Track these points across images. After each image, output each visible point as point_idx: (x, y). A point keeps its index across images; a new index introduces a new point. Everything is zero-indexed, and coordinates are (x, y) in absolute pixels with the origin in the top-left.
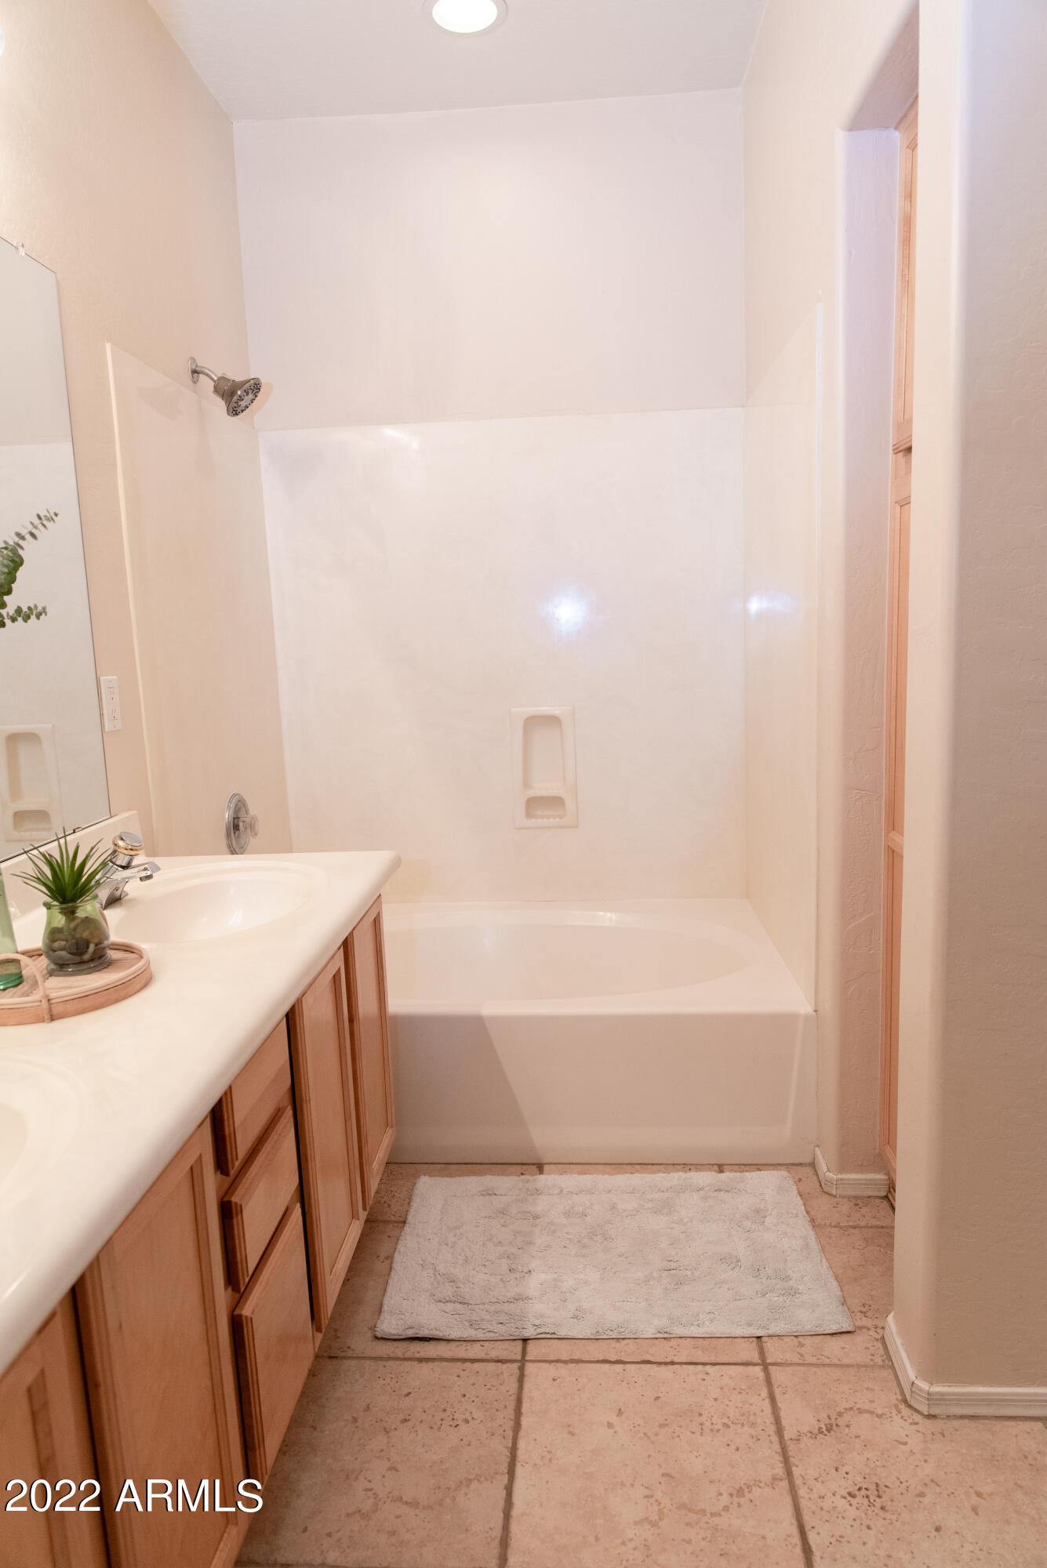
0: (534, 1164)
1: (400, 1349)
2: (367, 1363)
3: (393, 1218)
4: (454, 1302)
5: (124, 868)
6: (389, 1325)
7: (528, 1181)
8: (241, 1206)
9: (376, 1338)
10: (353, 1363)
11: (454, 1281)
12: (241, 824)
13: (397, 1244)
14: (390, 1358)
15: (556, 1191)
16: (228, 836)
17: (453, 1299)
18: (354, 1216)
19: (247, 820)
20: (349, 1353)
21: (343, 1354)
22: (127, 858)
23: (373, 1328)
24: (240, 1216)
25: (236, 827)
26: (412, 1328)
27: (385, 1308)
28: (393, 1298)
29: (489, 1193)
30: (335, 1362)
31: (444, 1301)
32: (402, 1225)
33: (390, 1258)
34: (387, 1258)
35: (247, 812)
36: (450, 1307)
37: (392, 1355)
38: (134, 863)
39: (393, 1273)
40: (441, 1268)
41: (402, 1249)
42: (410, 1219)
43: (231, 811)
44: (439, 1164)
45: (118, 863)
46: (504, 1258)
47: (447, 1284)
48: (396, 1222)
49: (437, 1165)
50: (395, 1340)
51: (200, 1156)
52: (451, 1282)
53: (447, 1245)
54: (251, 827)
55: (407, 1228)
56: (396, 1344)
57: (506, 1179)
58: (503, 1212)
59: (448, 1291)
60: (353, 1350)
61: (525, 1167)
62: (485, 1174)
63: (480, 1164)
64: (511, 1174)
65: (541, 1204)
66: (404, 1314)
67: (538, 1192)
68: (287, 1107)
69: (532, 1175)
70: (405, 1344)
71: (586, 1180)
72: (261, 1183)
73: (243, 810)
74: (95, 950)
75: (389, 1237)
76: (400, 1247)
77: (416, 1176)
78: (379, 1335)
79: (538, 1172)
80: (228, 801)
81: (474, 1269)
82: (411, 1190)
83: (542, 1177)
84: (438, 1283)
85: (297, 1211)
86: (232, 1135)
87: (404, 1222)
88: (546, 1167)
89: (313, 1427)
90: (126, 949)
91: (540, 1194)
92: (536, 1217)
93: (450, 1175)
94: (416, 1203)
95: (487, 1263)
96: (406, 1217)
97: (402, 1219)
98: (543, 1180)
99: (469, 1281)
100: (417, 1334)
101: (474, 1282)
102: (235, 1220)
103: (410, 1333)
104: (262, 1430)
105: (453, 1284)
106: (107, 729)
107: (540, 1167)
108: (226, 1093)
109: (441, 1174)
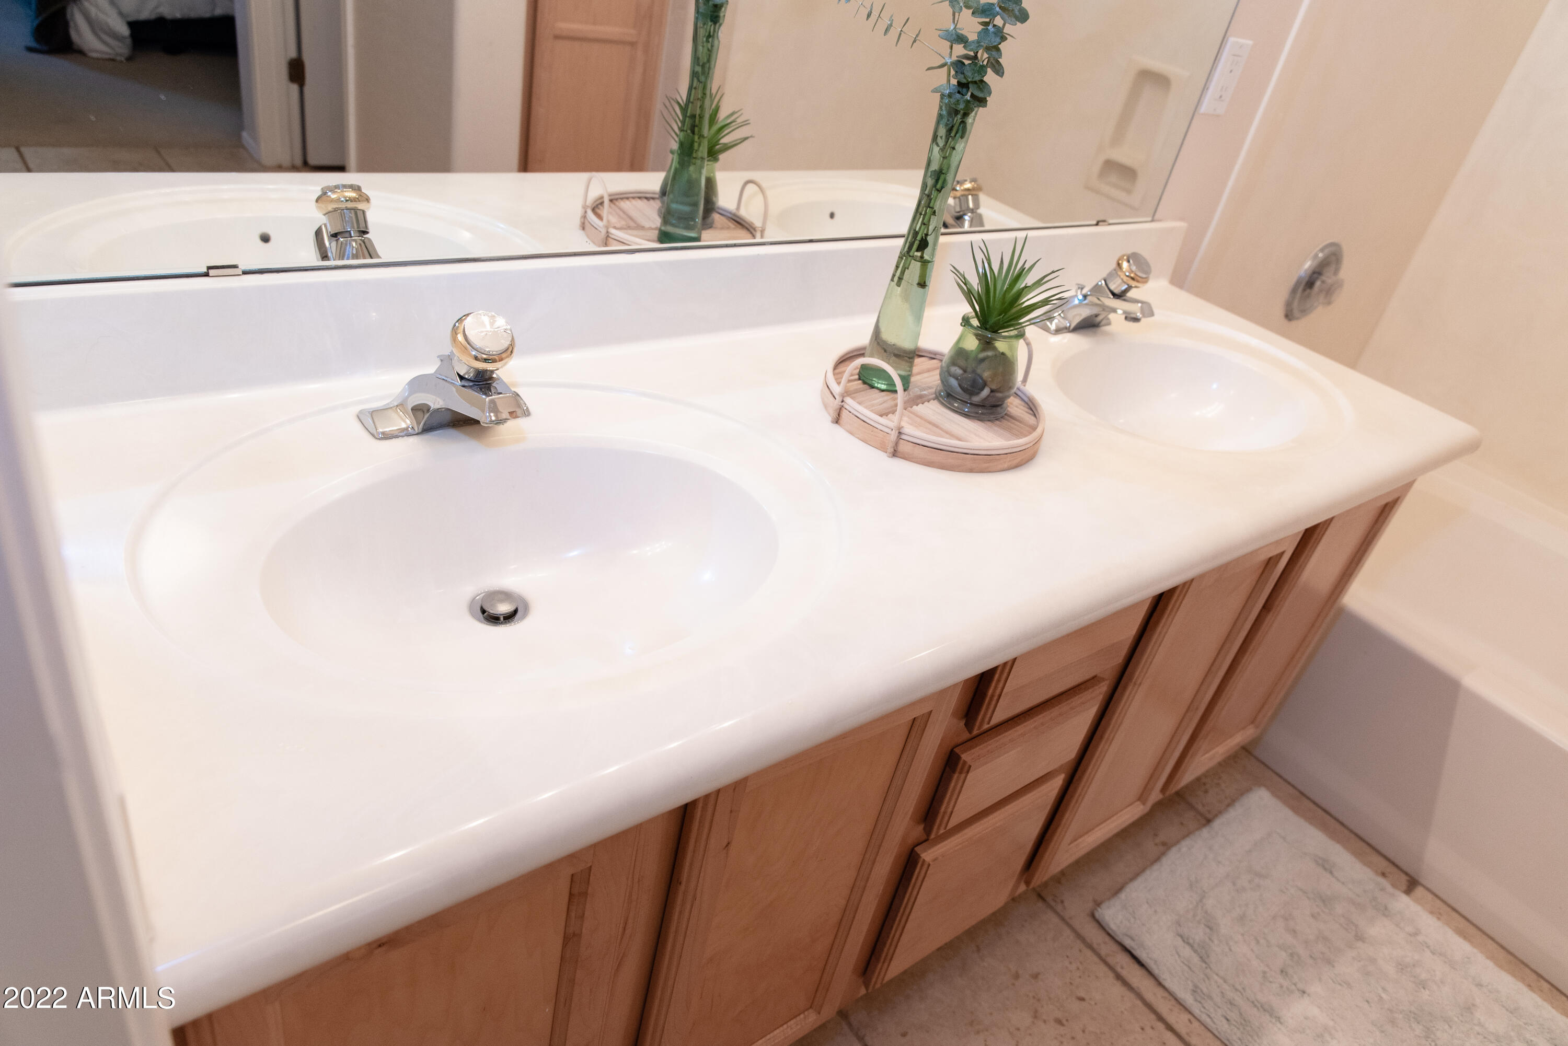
0: (1406, 874)
1: (1107, 948)
2: (1067, 932)
3: (1200, 807)
4: (1195, 951)
5: (1114, 294)
6: (1112, 915)
7: (1383, 890)
8: (970, 766)
9: (1093, 916)
10: (1055, 920)
11: (1211, 929)
12: (1318, 284)
13: (1184, 837)
14: (1090, 947)
15: (1409, 929)
16: (1294, 291)
17: (1196, 946)
18: (1142, 798)
19: (1329, 281)
20: (1059, 908)
21: (1052, 903)
22: (1124, 287)
23: (1098, 904)
24: (963, 776)
25: (1310, 284)
26: (1133, 939)
27: (1123, 895)
28: (1136, 891)
29: (1326, 866)
30: (1040, 904)
31: (1186, 940)
32: (1204, 822)
33: (1167, 846)
34: (1164, 844)
35: (1336, 272)
36: (1187, 952)
37: (1095, 946)
38: (1130, 294)
39: (1156, 867)
40: (1210, 903)
41: (1184, 849)
42: (1217, 824)
43: (1316, 262)
44: (1293, 786)
45: (1112, 287)
46: (1285, 951)
47: (1203, 926)
48: (1201, 815)
49: (1291, 788)
50: (1109, 934)
51: (931, 711)
52: (1208, 927)
53: (1234, 884)
54: (1329, 292)
55: (1205, 832)
56: (1107, 939)
57: (1358, 866)
58: (1325, 900)
59: (1198, 934)
60: (1065, 908)
61: (1392, 869)
62: (1338, 842)
63: (1342, 824)
64: (1368, 864)
65: (1378, 929)
66: (1135, 918)
67: (1385, 912)
68: (1107, 680)
69: (1394, 886)
70: (1115, 947)
71: (1460, 947)
72: (1015, 751)
73: (1332, 268)
74: (988, 396)
75: (1182, 824)
76: (1185, 845)
77: (1259, 782)
78: (1097, 915)
79: (1404, 887)
80: (1321, 246)
81: (1243, 935)
82: (1244, 792)
83: (1404, 898)
84: (1194, 916)
85: (1058, 782)
86: (995, 698)
87: (1209, 821)
88: (1419, 891)
89: (978, 946)
90: (1032, 406)
91: (1384, 915)
92: (1360, 937)
93: (1296, 810)
94: (1234, 813)
95: (1262, 941)
96: (1216, 816)
97: (1209, 816)
98: (1403, 903)
99: (1227, 944)
100: (1133, 948)
101: (1233, 948)
102: (956, 776)
103: (1128, 942)
104: (894, 951)
105: (1208, 930)
106: (1203, 109)
107: (1412, 884)
108: (1005, 664)
109: (1286, 801)
